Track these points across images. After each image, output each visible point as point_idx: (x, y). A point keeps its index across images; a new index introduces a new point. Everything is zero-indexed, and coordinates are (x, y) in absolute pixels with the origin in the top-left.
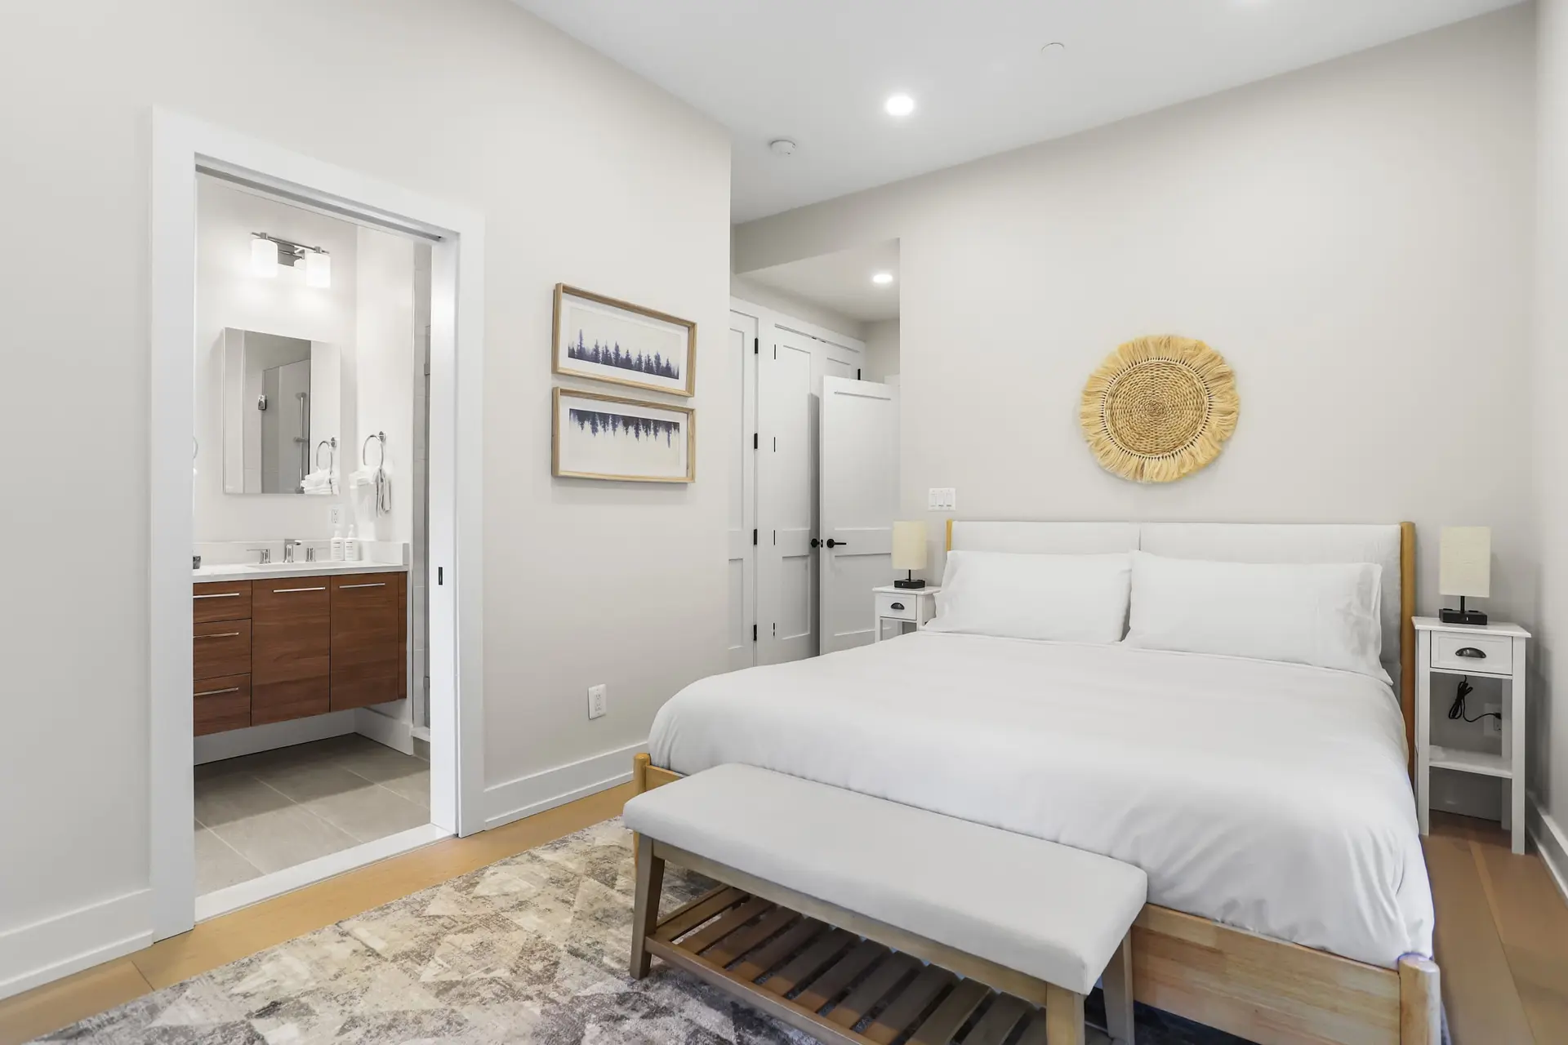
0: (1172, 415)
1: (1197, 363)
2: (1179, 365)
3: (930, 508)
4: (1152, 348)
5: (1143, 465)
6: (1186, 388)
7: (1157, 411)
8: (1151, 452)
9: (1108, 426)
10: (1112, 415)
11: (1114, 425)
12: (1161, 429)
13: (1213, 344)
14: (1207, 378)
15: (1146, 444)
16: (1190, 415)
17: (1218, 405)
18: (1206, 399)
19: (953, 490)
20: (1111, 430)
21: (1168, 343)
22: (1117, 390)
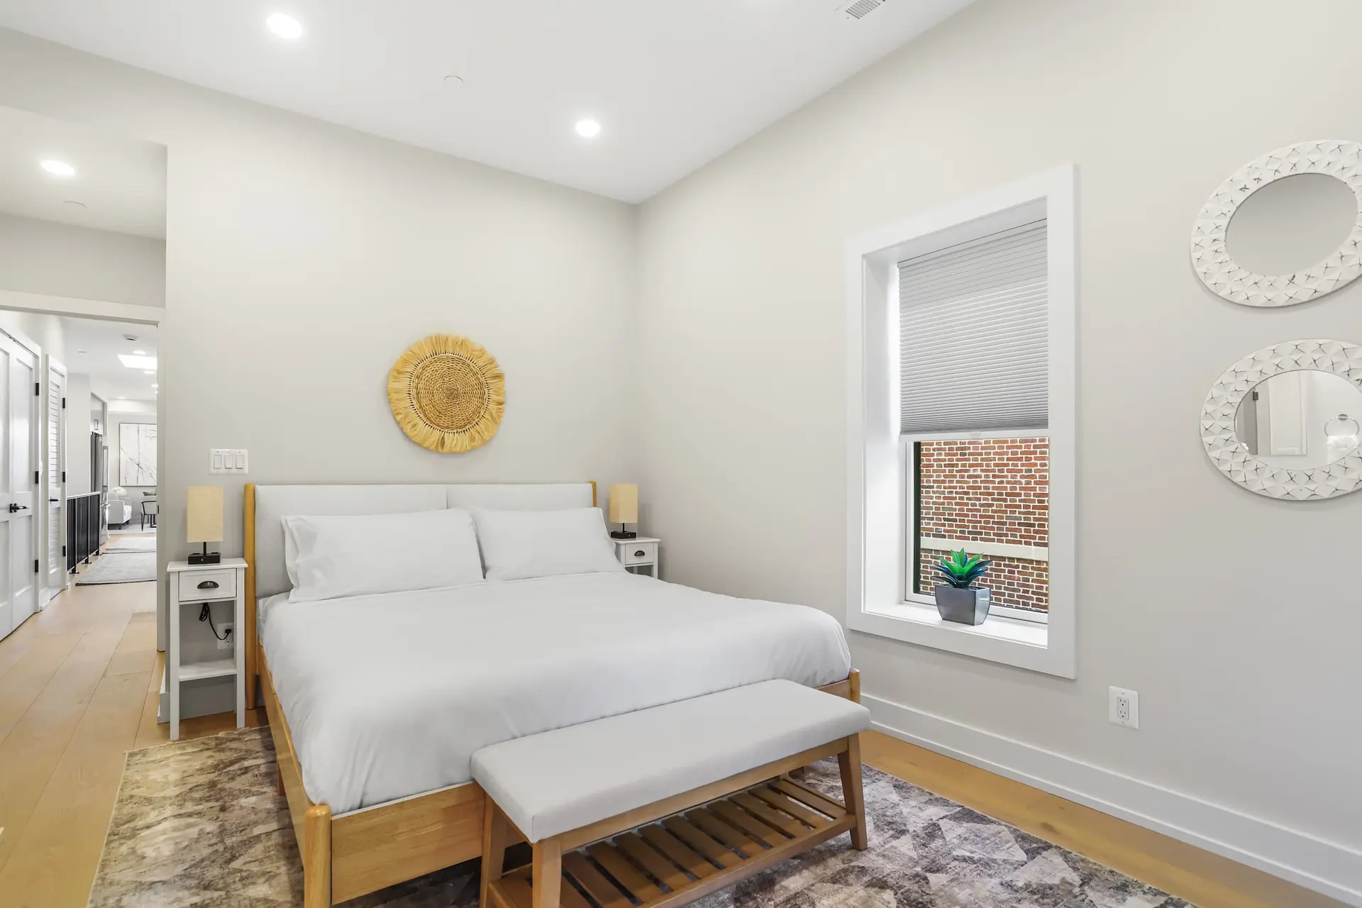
0: (464, 400)
1: (481, 363)
2: (468, 362)
3: (213, 471)
4: (450, 343)
5: (443, 438)
6: (473, 380)
7: (453, 395)
8: (448, 428)
9: (415, 402)
10: (418, 393)
11: (419, 402)
12: (456, 410)
13: (492, 350)
14: (487, 375)
15: (444, 421)
16: (475, 402)
17: (494, 397)
18: (486, 390)
19: (245, 452)
20: (416, 406)
21: (463, 343)
22: (421, 373)
